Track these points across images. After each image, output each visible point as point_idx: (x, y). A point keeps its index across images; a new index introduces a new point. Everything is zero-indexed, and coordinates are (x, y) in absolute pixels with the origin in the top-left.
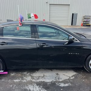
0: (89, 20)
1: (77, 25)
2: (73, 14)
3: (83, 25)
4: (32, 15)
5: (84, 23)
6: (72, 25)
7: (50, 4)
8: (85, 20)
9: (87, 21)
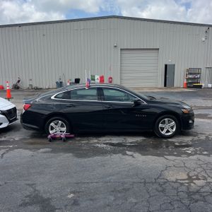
0: (198, 76)
1: (175, 85)
2: (166, 66)
3: (188, 85)
4: (97, 77)
5: (190, 81)
6: (165, 85)
7: (121, 49)
8: (190, 76)
9: (195, 78)
